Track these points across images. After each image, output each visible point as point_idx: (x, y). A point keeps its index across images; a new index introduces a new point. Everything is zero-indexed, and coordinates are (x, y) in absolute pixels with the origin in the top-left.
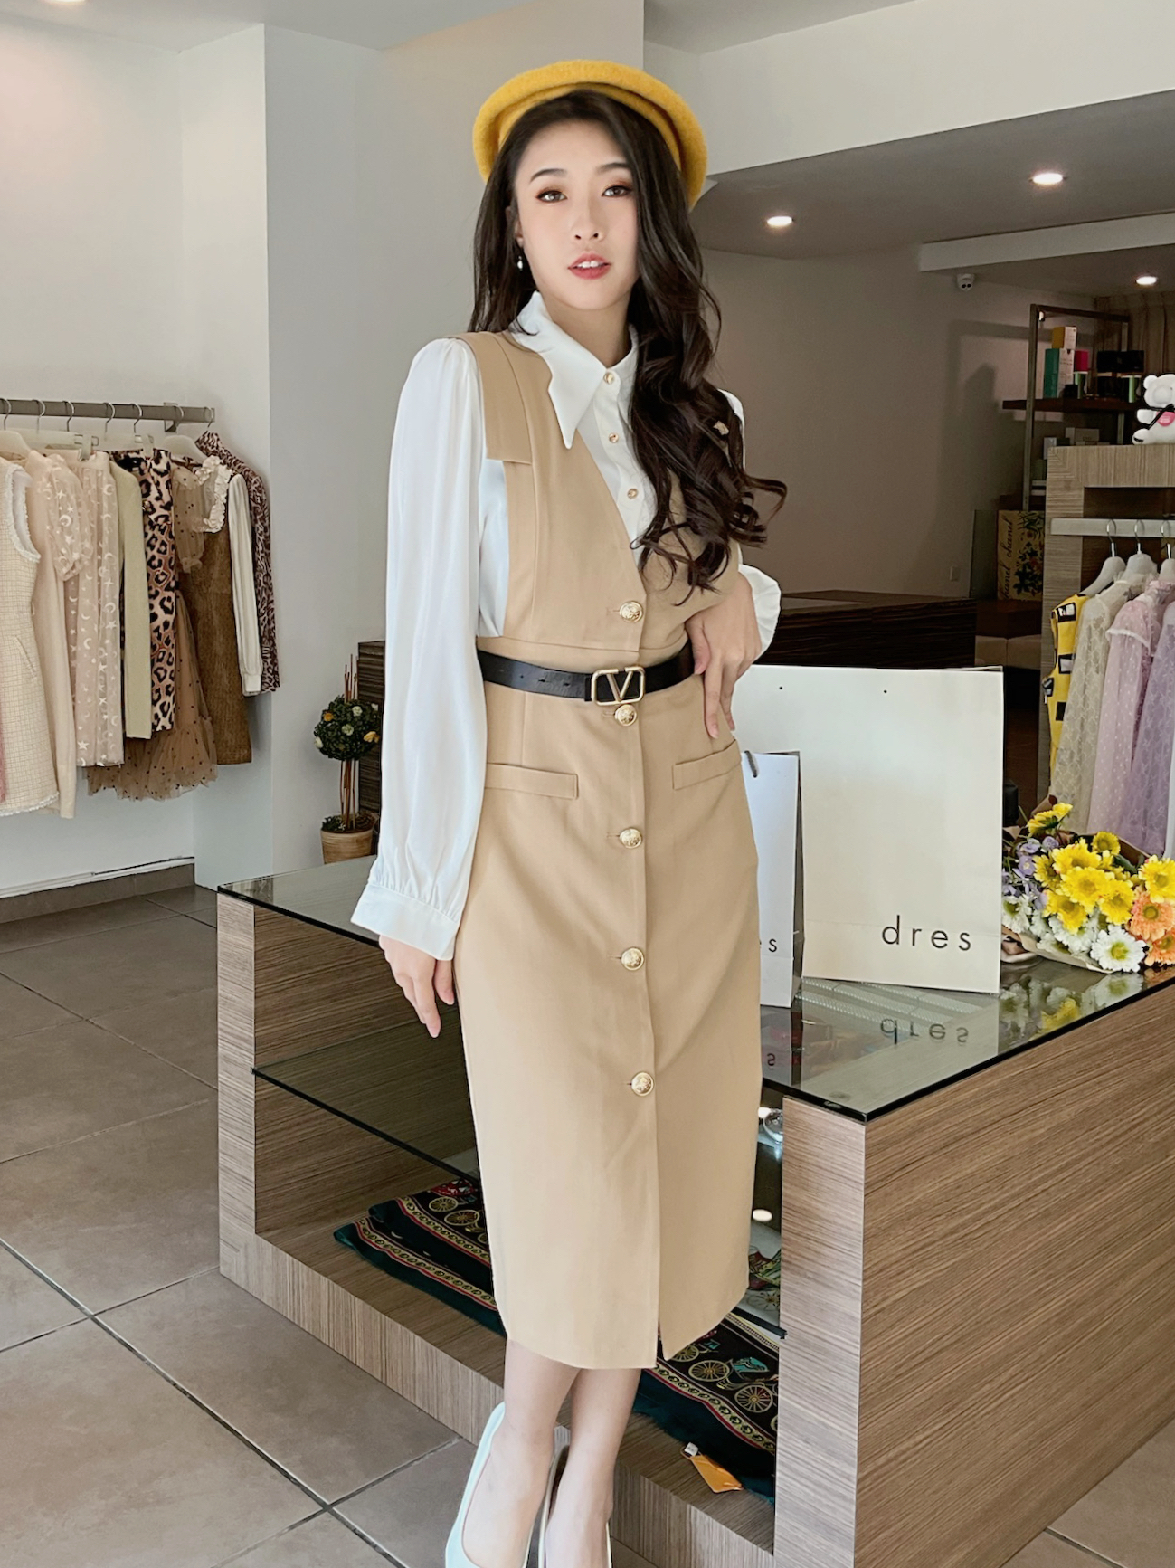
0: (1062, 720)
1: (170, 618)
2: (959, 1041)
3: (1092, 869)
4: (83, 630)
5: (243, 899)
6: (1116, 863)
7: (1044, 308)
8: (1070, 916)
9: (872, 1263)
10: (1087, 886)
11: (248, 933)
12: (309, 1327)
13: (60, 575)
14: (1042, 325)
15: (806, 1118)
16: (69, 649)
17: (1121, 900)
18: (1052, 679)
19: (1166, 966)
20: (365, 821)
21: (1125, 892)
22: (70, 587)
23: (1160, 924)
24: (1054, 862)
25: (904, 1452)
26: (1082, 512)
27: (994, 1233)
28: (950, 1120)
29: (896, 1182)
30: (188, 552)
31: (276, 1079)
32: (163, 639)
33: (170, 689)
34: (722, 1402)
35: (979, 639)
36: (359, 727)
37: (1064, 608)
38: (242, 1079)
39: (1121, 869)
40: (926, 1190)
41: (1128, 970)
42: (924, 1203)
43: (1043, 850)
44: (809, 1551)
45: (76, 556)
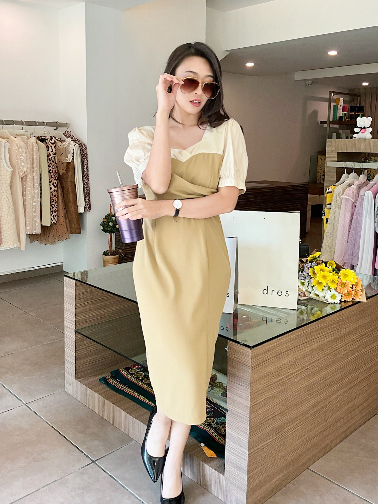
0: (327, 223)
1: (56, 189)
2: (285, 323)
3: (325, 272)
4: (28, 192)
5: (72, 279)
6: (334, 270)
7: (333, 92)
8: (319, 286)
9: (253, 390)
10: (324, 277)
11: (73, 289)
12: (91, 407)
13: (20, 175)
14: (333, 97)
15: (235, 348)
16: (23, 198)
17: (334, 282)
18: (325, 211)
19: (348, 301)
20: (116, 252)
21: (335, 279)
22: (23, 179)
23: (346, 289)
24: (315, 270)
25: (263, 446)
26: (336, 160)
27: (292, 381)
28: (278, 348)
29: (261, 367)
30: (61, 168)
31: (82, 333)
32: (54, 195)
33: (56, 211)
34: (213, 430)
35: (309, 196)
36: (114, 223)
37: (329, 189)
38: (71, 333)
39: (335, 272)
40: (270, 368)
41: (336, 303)
42: (270, 372)
43: (312, 266)
44: (234, 475)
45: (25, 169)
